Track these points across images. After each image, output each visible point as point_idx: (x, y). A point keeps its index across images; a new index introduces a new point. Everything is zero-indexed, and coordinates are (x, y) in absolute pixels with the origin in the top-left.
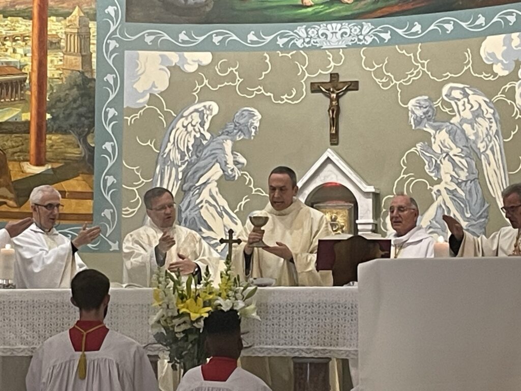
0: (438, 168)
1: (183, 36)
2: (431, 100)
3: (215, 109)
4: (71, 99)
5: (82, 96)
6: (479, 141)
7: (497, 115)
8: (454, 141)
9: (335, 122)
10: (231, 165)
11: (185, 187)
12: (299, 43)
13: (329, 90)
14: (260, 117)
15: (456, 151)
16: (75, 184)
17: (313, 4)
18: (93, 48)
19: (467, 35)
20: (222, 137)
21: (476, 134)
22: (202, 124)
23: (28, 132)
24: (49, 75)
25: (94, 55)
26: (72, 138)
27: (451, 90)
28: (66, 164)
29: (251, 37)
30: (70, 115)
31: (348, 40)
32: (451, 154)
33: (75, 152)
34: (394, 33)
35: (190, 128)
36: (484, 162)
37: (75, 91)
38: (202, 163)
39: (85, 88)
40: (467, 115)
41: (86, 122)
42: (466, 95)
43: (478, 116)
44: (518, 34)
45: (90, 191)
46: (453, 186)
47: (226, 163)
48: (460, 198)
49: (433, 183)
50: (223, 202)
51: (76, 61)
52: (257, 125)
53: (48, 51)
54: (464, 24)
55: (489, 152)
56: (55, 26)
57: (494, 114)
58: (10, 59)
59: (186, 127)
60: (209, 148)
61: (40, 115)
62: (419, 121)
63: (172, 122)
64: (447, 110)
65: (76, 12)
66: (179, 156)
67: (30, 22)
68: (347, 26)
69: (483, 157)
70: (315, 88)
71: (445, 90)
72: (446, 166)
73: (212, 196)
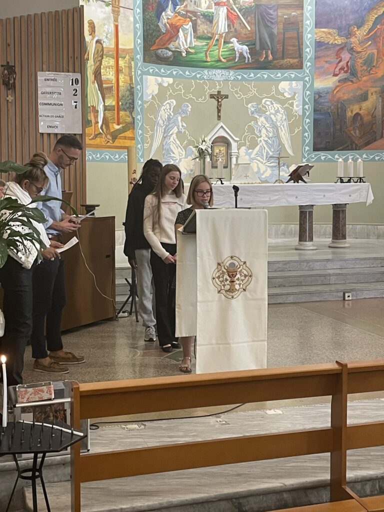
0: (260, 131)
1: (162, 71)
2: (257, 104)
3: (175, 104)
4: (127, 95)
5: (130, 94)
6: (278, 122)
7: (286, 113)
8: (267, 121)
9: (219, 111)
10: (181, 127)
11: (165, 135)
12: (205, 77)
13: (218, 98)
14: (191, 107)
15: (268, 125)
16: (128, 134)
17: (210, 61)
18: (133, 73)
19: (273, 80)
20: (178, 115)
21: (277, 119)
22: (170, 109)
23: (114, 110)
24: (120, 85)
25: (133, 77)
26: (128, 113)
27: (266, 101)
28: (126, 125)
29: (187, 73)
30: (127, 103)
31: (224, 78)
32: (266, 126)
33: (129, 120)
34: (242, 76)
35: (166, 111)
36: (280, 130)
37: (128, 93)
38: (170, 126)
39: (131, 91)
40: (273, 111)
41: (132, 106)
42: (272, 104)
43: (277, 112)
44: (295, 82)
45: (133, 136)
46: (266, 139)
47: (179, 126)
48: (269, 144)
49: (258, 137)
50: (178, 142)
51: (128, 78)
52: (190, 110)
53: (120, 74)
54: (272, 76)
55: (282, 126)
56: (121, 63)
57: (284, 112)
58: (109, 77)
59: (164, 110)
60: (173, 119)
61: (118, 103)
62: (252, 113)
63: (160, 107)
64: (264, 109)
65: (127, 57)
66: (162, 122)
67: (113, 60)
68: (224, 72)
69: (279, 128)
70: (212, 96)
71: (263, 101)
72: (264, 131)
73: (174, 140)
